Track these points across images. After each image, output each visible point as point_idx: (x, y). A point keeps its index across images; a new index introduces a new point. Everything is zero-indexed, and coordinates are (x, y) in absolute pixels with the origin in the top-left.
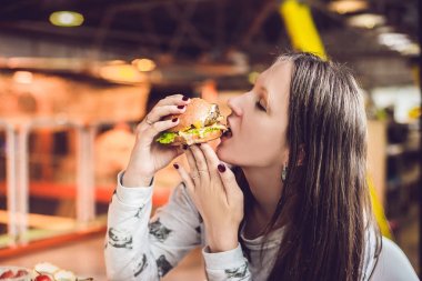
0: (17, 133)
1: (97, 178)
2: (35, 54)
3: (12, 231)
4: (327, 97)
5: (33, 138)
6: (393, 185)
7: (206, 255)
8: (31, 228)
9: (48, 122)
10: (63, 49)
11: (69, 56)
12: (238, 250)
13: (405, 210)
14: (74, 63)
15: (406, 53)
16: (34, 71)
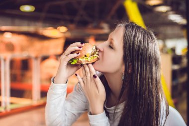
0: (5, 60)
1: (41, 80)
2: (13, 24)
3: (3, 105)
4: (140, 41)
5: (12, 62)
6: (175, 83)
7: (89, 116)
8: (11, 103)
9: (19, 55)
10: (26, 22)
11: (29, 25)
12: (104, 113)
13: (180, 94)
14: (31, 29)
15: (181, 23)
16: (13, 32)
